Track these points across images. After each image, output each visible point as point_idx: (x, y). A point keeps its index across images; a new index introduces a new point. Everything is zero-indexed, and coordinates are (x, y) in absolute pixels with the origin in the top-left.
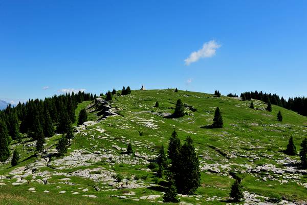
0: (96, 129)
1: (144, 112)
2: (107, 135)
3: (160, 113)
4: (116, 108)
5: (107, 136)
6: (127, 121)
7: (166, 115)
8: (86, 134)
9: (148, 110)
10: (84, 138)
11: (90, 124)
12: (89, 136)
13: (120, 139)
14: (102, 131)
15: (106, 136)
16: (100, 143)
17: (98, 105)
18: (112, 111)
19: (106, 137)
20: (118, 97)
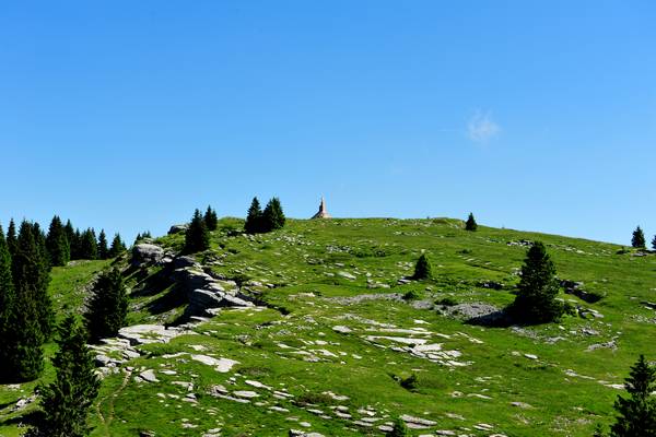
0: (194, 358)
1: (371, 296)
2: (257, 384)
3: (447, 303)
4: (239, 280)
5: (258, 390)
6: (318, 328)
7: (474, 314)
8: (149, 374)
9: (387, 291)
10: (146, 396)
11: (154, 336)
12: (164, 383)
13: (325, 402)
14: (225, 365)
15: (252, 388)
16: (228, 421)
17: (144, 272)
18: (222, 289)
19: (253, 394)
20: (232, 242)
